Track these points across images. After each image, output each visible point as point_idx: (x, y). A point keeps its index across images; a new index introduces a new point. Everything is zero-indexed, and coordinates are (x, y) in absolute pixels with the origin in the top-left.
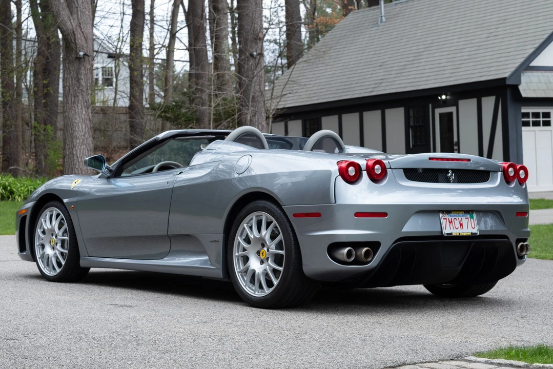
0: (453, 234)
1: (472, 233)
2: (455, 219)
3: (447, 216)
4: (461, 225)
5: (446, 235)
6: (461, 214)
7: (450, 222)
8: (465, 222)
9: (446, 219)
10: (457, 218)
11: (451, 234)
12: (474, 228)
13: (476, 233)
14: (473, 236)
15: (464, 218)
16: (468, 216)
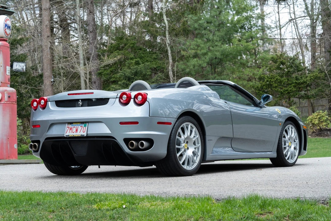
0: (70, 136)
1: (81, 135)
2: (74, 127)
3: (70, 126)
4: (77, 130)
5: (65, 136)
6: (78, 124)
7: (71, 129)
8: (80, 128)
9: (69, 127)
10: (75, 127)
11: (69, 135)
12: (84, 132)
13: (84, 135)
14: (82, 137)
15: (79, 127)
16: (83, 125)
